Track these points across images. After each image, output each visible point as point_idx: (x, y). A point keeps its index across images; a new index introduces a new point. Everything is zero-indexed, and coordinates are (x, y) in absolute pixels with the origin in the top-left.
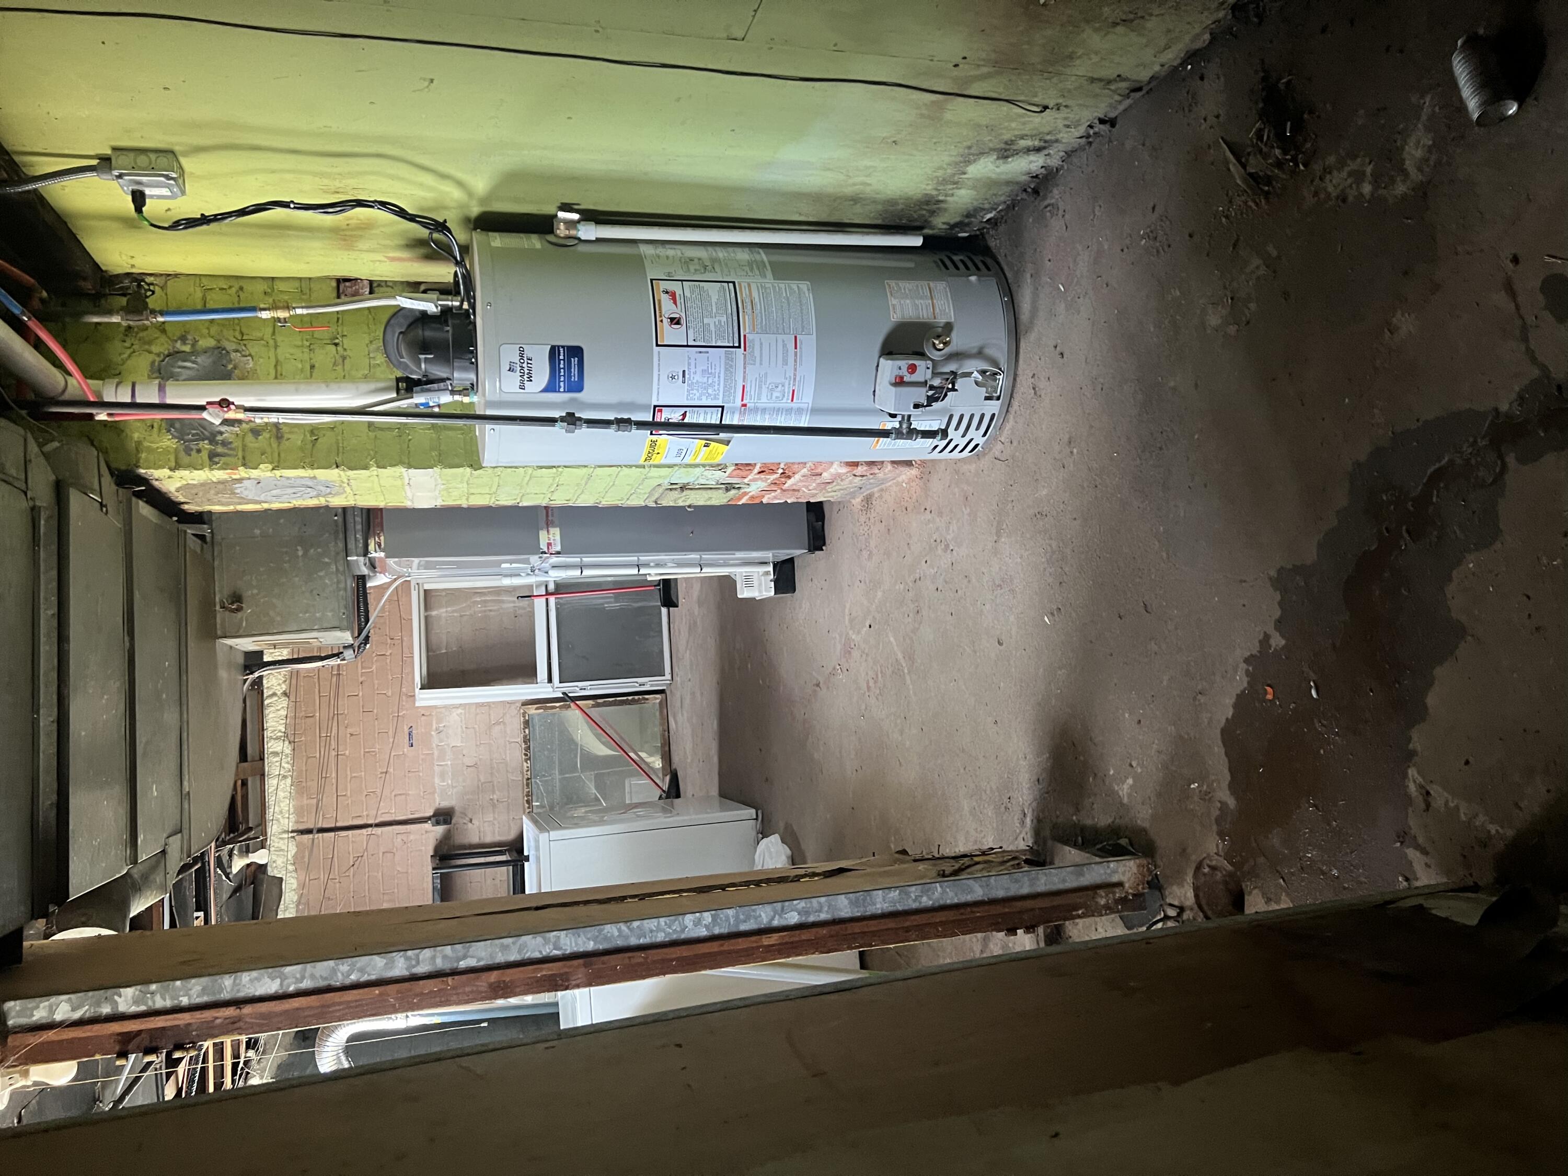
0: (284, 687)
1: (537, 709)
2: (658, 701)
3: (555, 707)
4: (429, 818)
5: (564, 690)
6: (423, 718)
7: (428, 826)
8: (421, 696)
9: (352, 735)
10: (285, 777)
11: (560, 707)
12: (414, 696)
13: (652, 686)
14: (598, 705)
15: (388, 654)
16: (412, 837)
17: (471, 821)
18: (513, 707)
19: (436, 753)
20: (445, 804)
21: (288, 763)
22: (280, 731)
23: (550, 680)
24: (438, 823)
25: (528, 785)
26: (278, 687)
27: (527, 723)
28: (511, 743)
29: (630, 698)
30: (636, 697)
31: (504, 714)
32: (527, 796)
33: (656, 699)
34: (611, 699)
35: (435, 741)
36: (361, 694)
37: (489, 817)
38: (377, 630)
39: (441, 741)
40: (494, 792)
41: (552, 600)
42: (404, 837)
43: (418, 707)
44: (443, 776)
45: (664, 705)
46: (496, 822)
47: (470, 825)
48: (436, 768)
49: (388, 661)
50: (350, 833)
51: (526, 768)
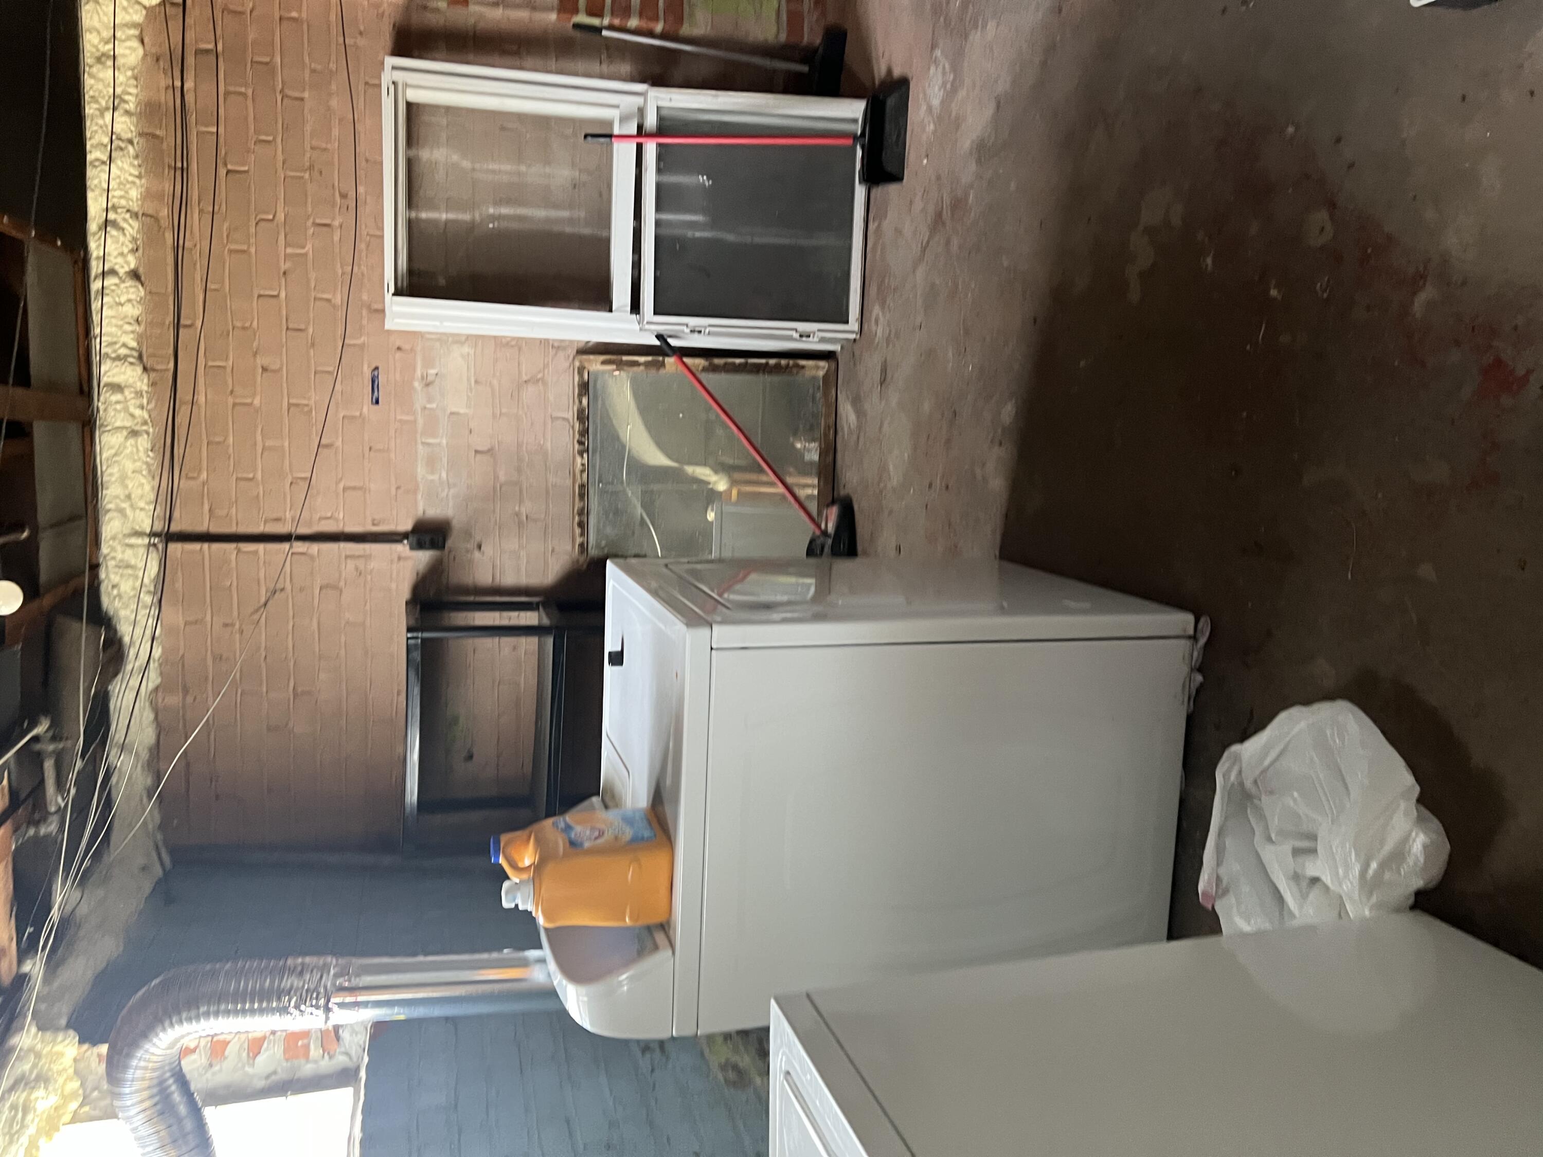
0: (132, 262)
1: (604, 363)
2: (821, 373)
3: (636, 364)
4: (404, 536)
5: (661, 329)
6: (398, 355)
7: (403, 548)
8: (396, 308)
9: (264, 369)
10: (134, 433)
11: (647, 364)
12: (383, 311)
13: (823, 340)
14: (714, 369)
15: (336, 223)
16: (373, 565)
17: (479, 547)
18: (561, 354)
19: (420, 421)
20: (434, 512)
21: (142, 407)
22: (124, 345)
23: (635, 307)
24: (419, 545)
25: (582, 496)
26: (120, 260)
27: (584, 388)
28: (554, 419)
29: (772, 362)
30: (783, 362)
31: (546, 366)
32: (581, 513)
33: (818, 368)
34: (738, 361)
35: (420, 400)
36: (283, 295)
37: (511, 544)
38: (316, 174)
39: (430, 400)
40: (521, 502)
41: (651, 149)
42: (361, 564)
43: (389, 332)
44: (431, 463)
45: (830, 380)
46: (523, 553)
47: (477, 554)
48: (420, 447)
49: (336, 238)
50: (261, 547)
51: (579, 467)
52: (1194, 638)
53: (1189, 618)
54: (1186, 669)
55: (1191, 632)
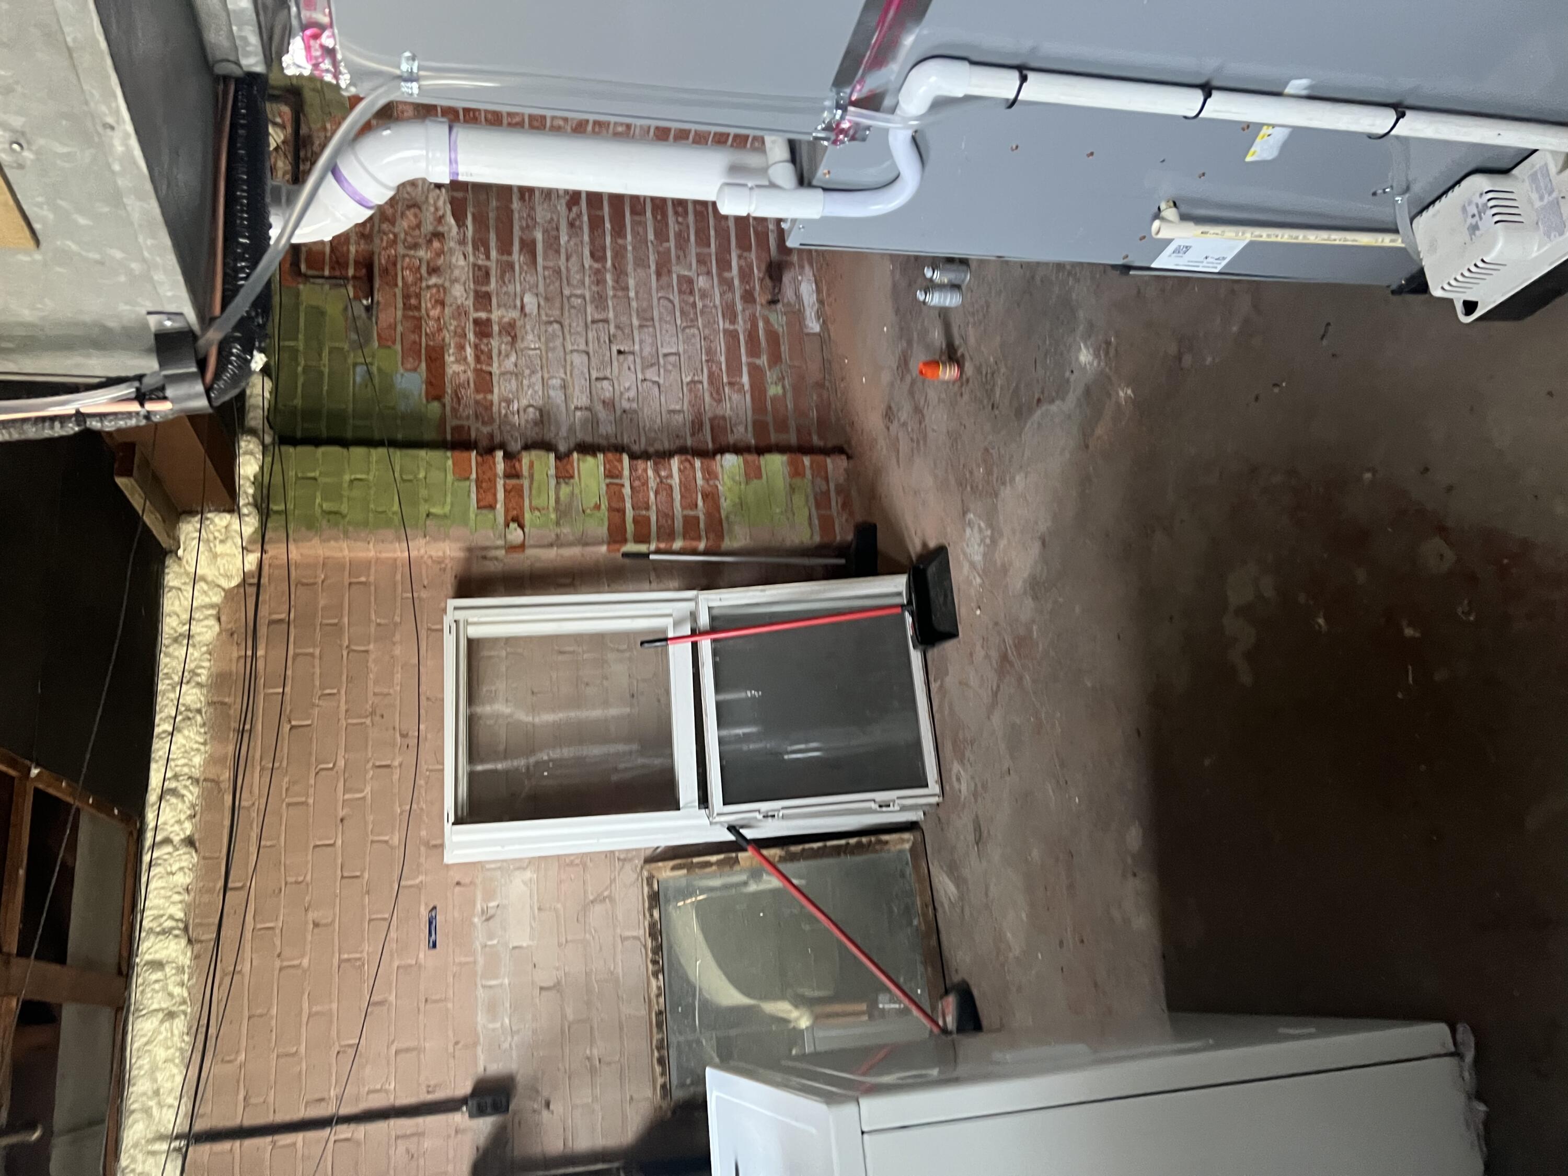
0: (188, 828)
1: (674, 868)
2: (907, 846)
3: (708, 864)
4: (464, 1101)
5: (731, 819)
6: (457, 889)
7: (460, 1118)
8: (455, 838)
9: (316, 925)
10: (171, 1015)
11: (719, 863)
12: (442, 846)
13: (903, 809)
14: (792, 858)
15: (396, 763)
16: (427, 1144)
17: (548, 1105)
18: (628, 867)
19: (481, 961)
20: (495, 1068)
21: (182, 984)
22: (171, 917)
23: (704, 800)
24: (480, 1111)
25: (659, 1025)
26: (177, 828)
27: (655, 899)
28: (624, 939)
29: (853, 841)
30: (864, 840)
31: (613, 881)
32: (660, 1047)
33: (903, 841)
34: (816, 845)
35: (480, 936)
36: (339, 842)
37: (584, 1096)
38: (377, 718)
39: (491, 936)
40: (592, 1042)
41: (706, 645)
42: (412, 1144)
43: (447, 866)
44: (492, 1009)
45: (919, 852)
46: (597, 1107)
47: (545, 1113)
48: (480, 992)
49: (396, 777)
50: (299, 1138)
51: (654, 990)
52: (1457, 1054)
53: (1442, 1029)
54: (1459, 1100)
55: (1452, 1049)
